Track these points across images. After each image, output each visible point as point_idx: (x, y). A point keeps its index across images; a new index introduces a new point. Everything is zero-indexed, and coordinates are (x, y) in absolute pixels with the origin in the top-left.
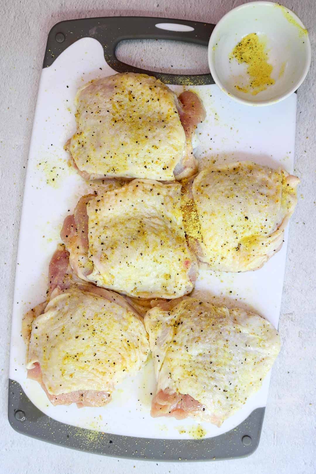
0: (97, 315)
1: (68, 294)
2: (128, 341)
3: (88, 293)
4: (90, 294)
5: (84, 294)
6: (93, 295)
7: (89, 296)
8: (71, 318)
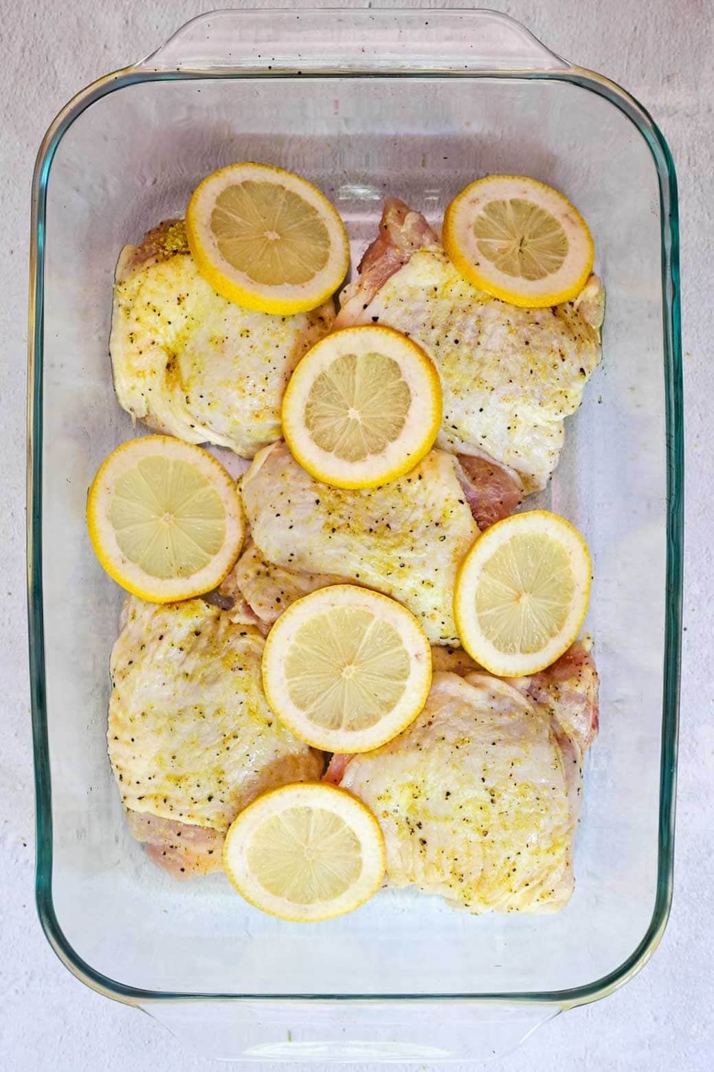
0: (527, 787)
1: (529, 708)
2: (514, 870)
3: (556, 744)
4: (556, 748)
5: (550, 739)
6: (558, 756)
7: (552, 748)
8: (494, 744)
